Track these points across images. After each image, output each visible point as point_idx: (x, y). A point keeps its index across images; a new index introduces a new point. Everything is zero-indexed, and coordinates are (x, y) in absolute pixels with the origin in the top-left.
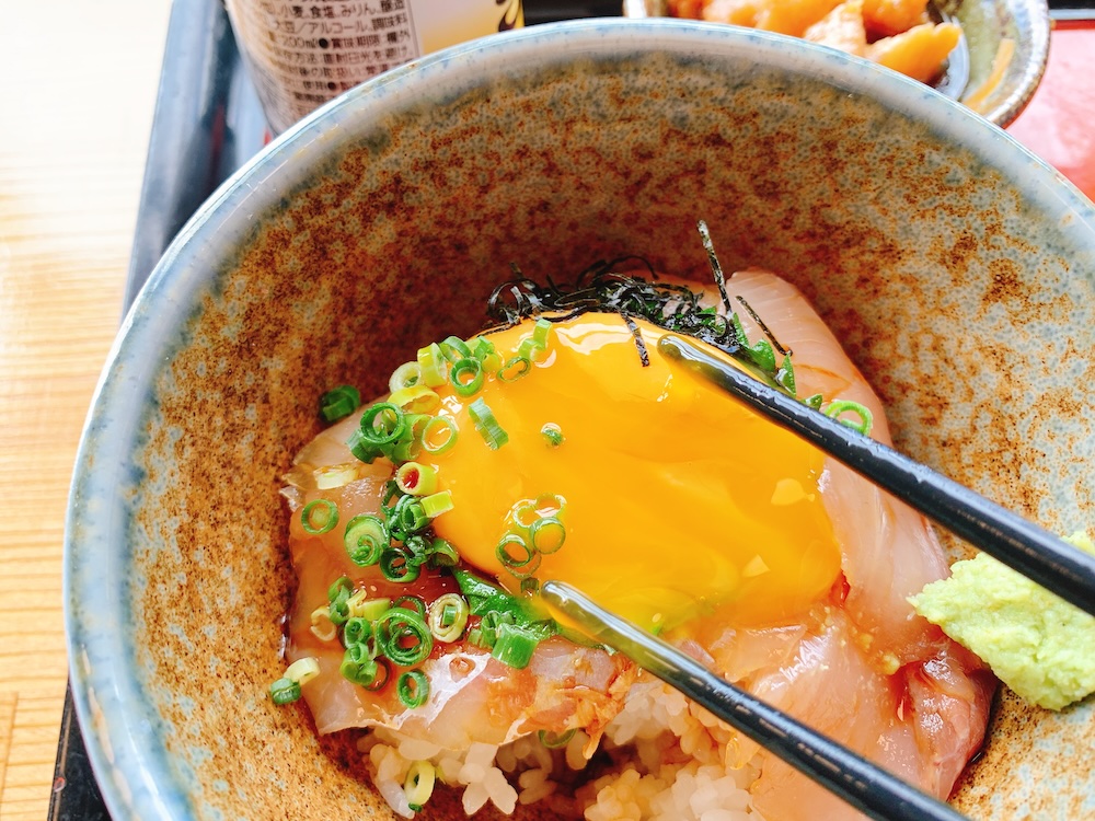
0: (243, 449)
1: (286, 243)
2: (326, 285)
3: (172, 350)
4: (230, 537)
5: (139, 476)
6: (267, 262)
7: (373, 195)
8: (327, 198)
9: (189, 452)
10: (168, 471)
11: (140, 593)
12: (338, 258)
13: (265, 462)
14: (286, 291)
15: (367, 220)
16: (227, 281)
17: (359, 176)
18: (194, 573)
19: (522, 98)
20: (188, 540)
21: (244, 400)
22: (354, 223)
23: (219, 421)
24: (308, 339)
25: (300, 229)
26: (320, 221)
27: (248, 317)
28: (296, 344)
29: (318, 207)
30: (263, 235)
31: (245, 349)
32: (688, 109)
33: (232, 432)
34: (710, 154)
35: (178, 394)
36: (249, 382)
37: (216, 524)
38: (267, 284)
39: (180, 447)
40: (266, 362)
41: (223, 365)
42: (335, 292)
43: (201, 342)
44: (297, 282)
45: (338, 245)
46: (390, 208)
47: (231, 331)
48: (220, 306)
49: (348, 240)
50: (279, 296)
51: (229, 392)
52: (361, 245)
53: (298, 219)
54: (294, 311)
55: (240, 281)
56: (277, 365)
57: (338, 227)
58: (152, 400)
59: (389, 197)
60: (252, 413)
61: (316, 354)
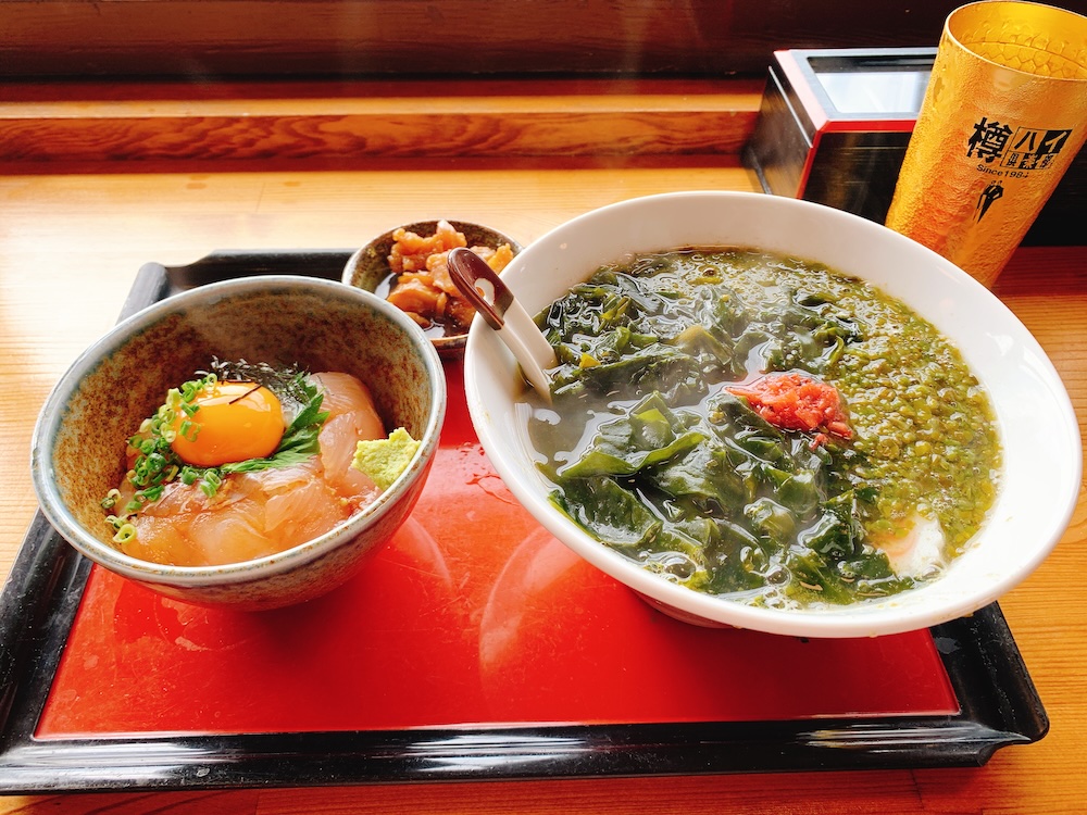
0: (114, 421)
1: (142, 347)
2: (159, 367)
3: (88, 373)
4: (101, 449)
5: (68, 410)
6: (133, 352)
7: (182, 335)
8: (161, 333)
9: (89, 411)
10: (78, 414)
11: (59, 443)
12: (165, 357)
13: (122, 431)
14: (141, 366)
15: (179, 344)
16: (115, 356)
17: (175, 327)
18: (82, 450)
19: (243, 303)
20: (83, 441)
21: (117, 403)
22: (173, 345)
23: (104, 406)
24: (150, 388)
25: (149, 343)
26: (158, 341)
27: (123, 371)
28: (144, 389)
29: (157, 336)
30: (132, 342)
31: (119, 383)
32: (311, 309)
33: (110, 414)
34: (325, 328)
35: (89, 390)
36: (120, 397)
37: (95, 442)
38: (132, 361)
39: (86, 408)
40: (128, 391)
41: (109, 386)
42: (163, 370)
43: (100, 374)
44: (146, 363)
45: (165, 352)
46: (190, 340)
47: (115, 375)
48: (111, 364)
49: (170, 350)
50: (137, 367)
51: (110, 398)
52: (176, 353)
53: (148, 338)
54: (144, 375)
55: (120, 357)
56: (134, 394)
57: (166, 345)
58: (78, 387)
59: (189, 336)
60: (120, 410)
61: (153, 395)
